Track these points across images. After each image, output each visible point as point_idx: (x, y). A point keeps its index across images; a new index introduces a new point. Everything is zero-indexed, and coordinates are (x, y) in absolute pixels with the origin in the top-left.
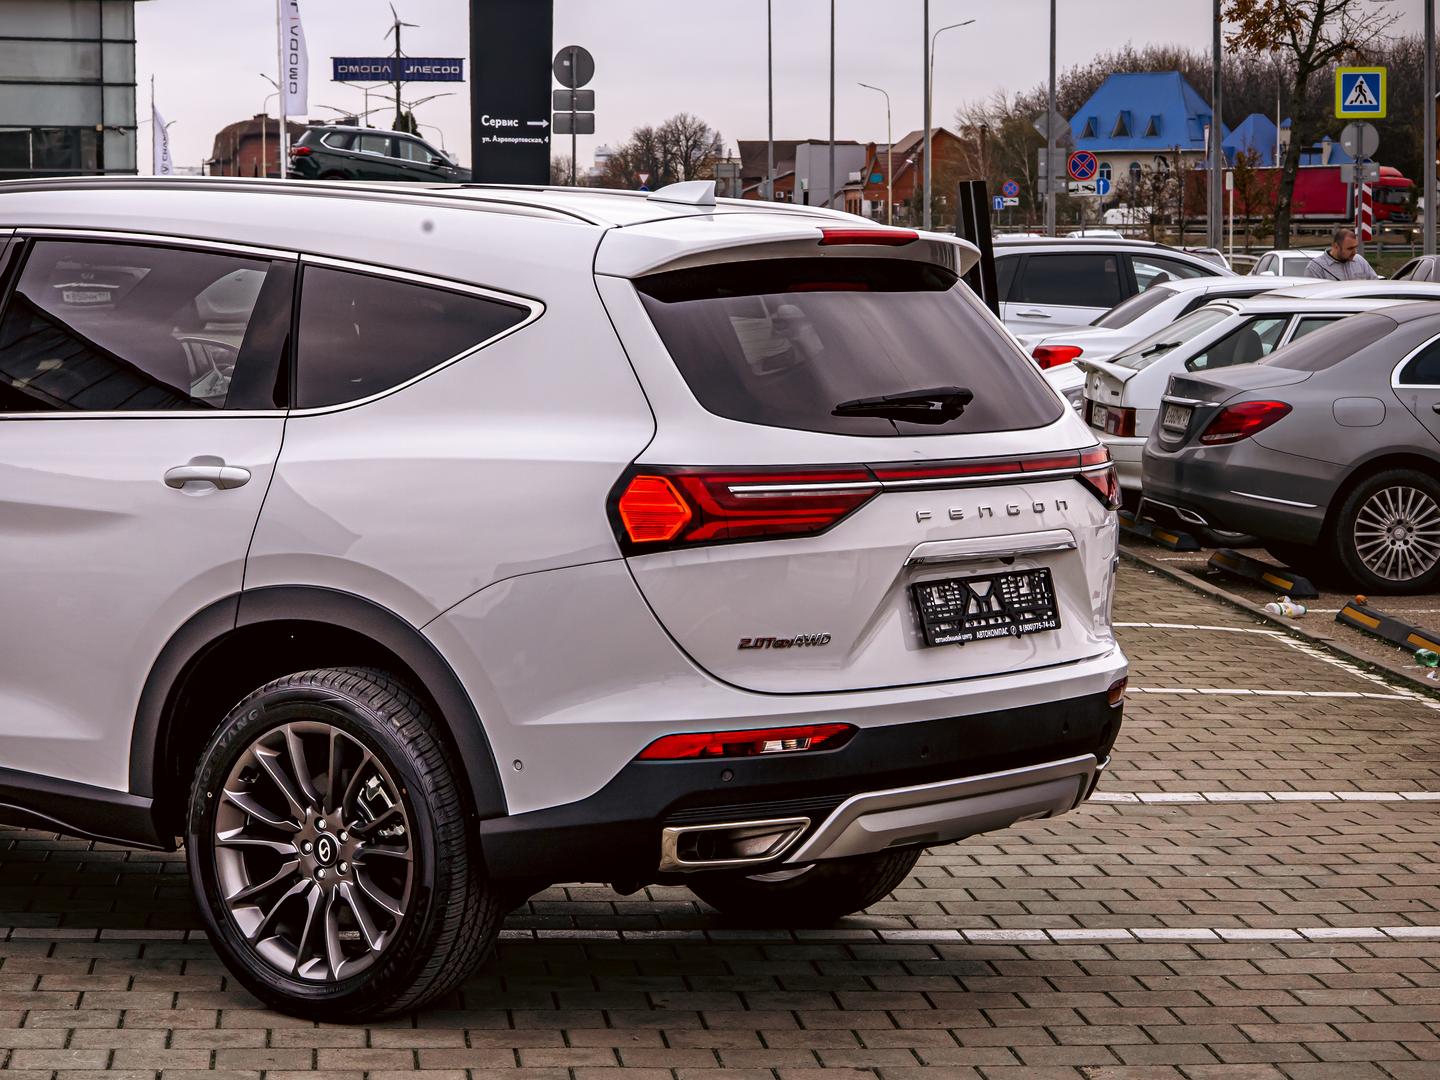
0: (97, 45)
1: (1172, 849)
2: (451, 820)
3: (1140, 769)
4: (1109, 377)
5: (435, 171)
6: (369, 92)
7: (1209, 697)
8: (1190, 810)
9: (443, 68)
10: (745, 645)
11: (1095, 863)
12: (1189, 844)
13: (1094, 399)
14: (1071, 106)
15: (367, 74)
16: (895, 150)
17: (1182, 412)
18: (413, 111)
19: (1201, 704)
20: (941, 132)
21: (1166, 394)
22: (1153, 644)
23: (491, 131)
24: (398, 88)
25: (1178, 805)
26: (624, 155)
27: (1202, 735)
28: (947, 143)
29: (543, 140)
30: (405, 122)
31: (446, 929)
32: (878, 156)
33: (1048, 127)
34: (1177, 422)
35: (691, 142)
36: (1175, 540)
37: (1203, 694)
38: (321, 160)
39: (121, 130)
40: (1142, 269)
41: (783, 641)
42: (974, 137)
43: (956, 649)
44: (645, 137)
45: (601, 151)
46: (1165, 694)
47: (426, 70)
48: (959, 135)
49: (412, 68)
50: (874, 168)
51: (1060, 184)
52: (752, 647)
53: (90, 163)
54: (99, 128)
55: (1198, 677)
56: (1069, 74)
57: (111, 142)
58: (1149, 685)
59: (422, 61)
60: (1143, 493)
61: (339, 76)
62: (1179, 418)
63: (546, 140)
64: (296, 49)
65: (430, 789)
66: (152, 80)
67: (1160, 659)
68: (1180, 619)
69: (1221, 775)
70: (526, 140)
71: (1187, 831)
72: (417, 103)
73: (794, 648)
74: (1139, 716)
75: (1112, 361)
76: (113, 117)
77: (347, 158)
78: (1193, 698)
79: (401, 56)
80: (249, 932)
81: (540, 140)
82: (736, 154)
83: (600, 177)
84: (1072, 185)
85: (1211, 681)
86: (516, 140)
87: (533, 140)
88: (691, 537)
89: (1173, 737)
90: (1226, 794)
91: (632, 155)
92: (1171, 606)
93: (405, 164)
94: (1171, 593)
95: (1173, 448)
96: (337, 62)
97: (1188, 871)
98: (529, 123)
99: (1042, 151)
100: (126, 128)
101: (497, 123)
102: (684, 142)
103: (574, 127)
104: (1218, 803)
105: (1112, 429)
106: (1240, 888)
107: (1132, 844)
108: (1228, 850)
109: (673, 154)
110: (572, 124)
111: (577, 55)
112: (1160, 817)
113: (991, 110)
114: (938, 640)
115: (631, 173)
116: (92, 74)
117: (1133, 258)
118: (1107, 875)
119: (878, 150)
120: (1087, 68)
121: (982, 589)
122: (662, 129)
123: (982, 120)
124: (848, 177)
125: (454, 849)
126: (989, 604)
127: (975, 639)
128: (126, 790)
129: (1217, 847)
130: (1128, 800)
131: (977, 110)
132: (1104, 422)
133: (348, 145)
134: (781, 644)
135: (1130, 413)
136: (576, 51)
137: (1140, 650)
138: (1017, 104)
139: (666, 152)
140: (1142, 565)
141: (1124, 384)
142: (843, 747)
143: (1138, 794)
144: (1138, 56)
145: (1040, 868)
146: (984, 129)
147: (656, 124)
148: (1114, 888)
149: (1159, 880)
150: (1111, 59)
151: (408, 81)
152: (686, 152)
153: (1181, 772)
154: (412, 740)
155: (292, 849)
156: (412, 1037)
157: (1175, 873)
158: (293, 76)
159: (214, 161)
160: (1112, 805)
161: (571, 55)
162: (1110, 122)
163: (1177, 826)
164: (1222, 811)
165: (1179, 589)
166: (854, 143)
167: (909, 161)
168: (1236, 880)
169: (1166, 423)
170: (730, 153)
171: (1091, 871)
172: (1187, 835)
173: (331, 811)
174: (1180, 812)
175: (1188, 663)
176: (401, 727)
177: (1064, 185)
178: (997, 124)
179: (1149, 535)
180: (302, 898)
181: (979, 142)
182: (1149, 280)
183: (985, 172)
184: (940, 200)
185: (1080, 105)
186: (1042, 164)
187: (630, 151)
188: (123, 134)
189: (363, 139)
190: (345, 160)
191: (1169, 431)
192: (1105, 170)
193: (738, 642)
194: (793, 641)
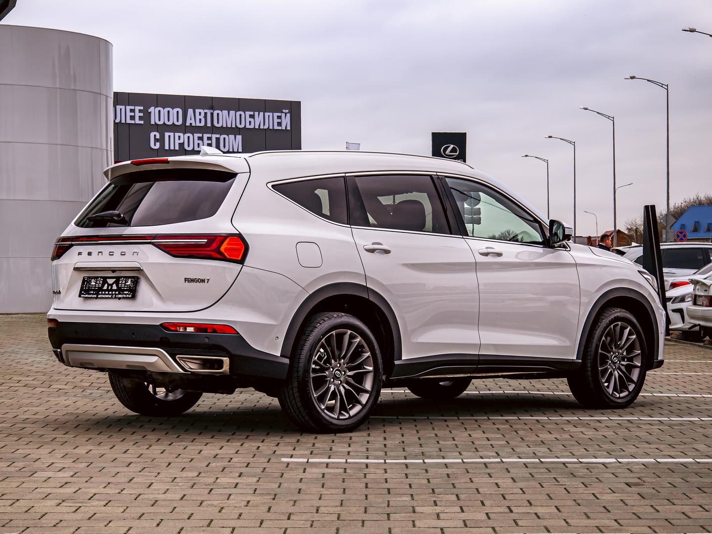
13: (697, 294)
20: (620, 231)
28: (622, 234)
33: (666, 221)
42: (633, 233)
48: (626, 232)
75: (704, 279)
99: (664, 231)
114: (82, 296)
119: (592, 239)
123: (635, 226)
127: (97, 298)
132: (701, 302)
141: (710, 286)
144: (702, 199)
146: (637, 229)
150: (690, 200)
162: (690, 226)
181: (635, 235)
186: (664, 236)
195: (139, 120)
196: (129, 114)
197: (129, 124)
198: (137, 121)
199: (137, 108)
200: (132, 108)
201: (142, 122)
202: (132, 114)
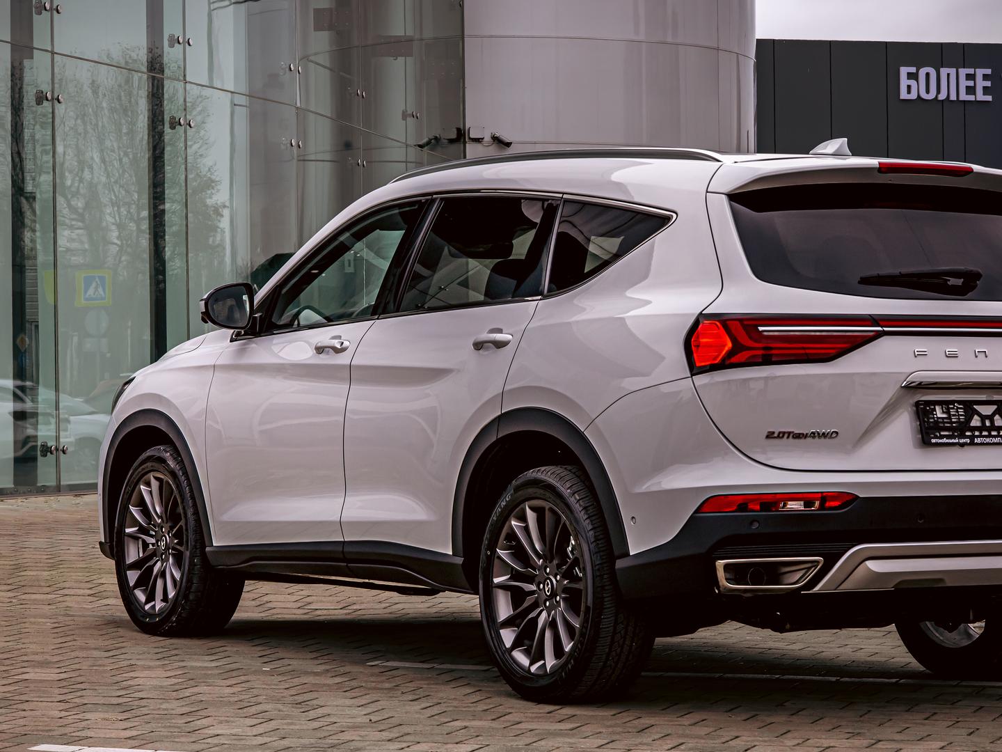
2: (604, 561)
10: (770, 436)
31: (601, 636)
41: (800, 434)
43: (957, 448)
52: (775, 437)
65: (592, 540)
73: (809, 440)
80: (508, 644)
88: (734, 360)
114: (934, 441)
121: (987, 410)
125: (605, 580)
126: (992, 422)
127: (972, 444)
128: (451, 554)
134: (798, 436)
142: (846, 510)
154: (585, 508)
155: (534, 588)
156: (593, 711)
173: (551, 562)
176: (579, 500)
180: (535, 619)
193: (766, 434)
194: (807, 434)
195: (984, 94)
196: (964, 84)
197: (964, 101)
198: (980, 96)
199: (980, 72)
200: (971, 71)
201: (989, 98)
202: (971, 83)
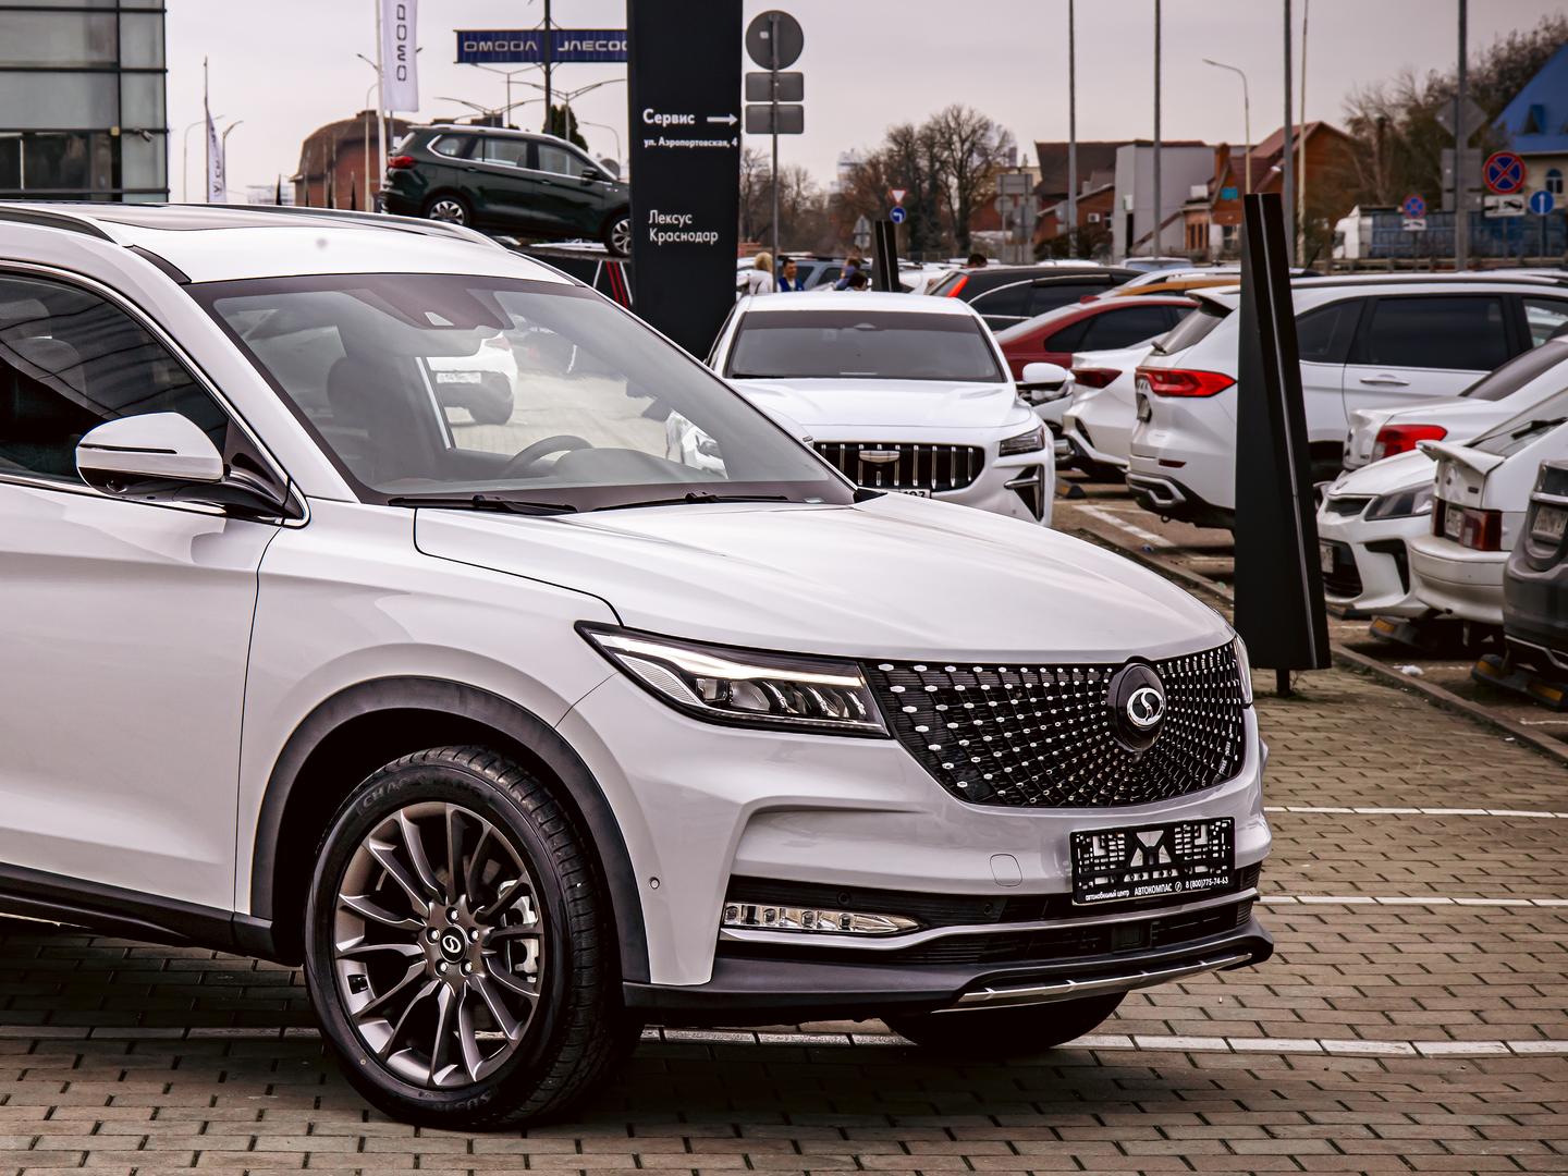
0: (113, 17)
1: (1445, 1118)
3: (1425, 1009)
4: (1465, 467)
5: (587, 188)
6: (511, 79)
7: (1545, 910)
8: (1487, 1066)
9: (611, 43)
11: (1329, 1136)
12: (1470, 1111)
13: (1447, 498)
14: (1507, 91)
15: (504, 52)
16: (1258, 154)
17: (1556, 515)
18: (571, 104)
19: (1532, 920)
20: (1322, 130)
21: (1536, 490)
22: (1488, 838)
23: (656, 131)
24: (548, 74)
25: (1471, 1059)
26: (874, 164)
27: (1524, 963)
28: (1330, 142)
29: (730, 142)
30: (559, 120)
32: (1233, 162)
33: (1456, 119)
34: (1549, 529)
35: (966, 146)
36: (1557, 696)
37: (1539, 906)
38: (429, 174)
39: (146, 134)
40: (1536, 316)
42: (1368, 134)
44: (903, 138)
45: (846, 158)
46: (1484, 906)
47: (587, 46)
48: (1347, 130)
49: (566, 44)
50: (1226, 179)
51: (1475, 199)
53: (103, 181)
54: (115, 131)
55: (1538, 883)
56: (1503, 45)
57: (131, 151)
58: (1466, 895)
59: (581, 35)
60: (1505, 630)
61: (465, 57)
62: (1552, 524)
63: (735, 142)
64: (403, 19)
66: (205, 65)
67: (1491, 860)
68: (1534, 804)
69: (1537, 1018)
70: (706, 143)
71: (1472, 1094)
72: (577, 94)
74: (1441, 938)
75: (1471, 446)
76: (135, 116)
77: (465, 170)
78: (1522, 912)
79: (552, 27)
81: (725, 143)
82: (1034, 162)
83: (840, 195)
84: (1490, 201)
85: (1555, 889)
86: (691, 144)
87: (715, 143)
89: (1483, 965)
90: (1540, 1043)
91: (886, 164)
92: (1526, 786)
93: (547, 179)
94: (1529, 768)
95: (1544, 565)
96: (463, 36)
97: (1457, 1147)
98: (711, 119)
99: (1447, 153)
100: (154, 131)
101: (665, 120)
102: (958, 145)
103: (776, 124)
104: (1525, 1056)
105: (1469, 539)
106: (1525, 1170)
107: (1389, 1111)
108: (1521, 1119)
109: (944, 163)
110: (772, 120)
111: (780, 23)
112: (1440, 1075)
113: (1392, 96)
115: (884, 189)
116: (106, 56)
117: (1525, 301)
118: (1342, 1152)
119: (1233, 153)
120: (1529, 37)
122: (928, 128)
123: (1379, 110)
124: (1189, 191)
129: (1507, 1116)
130: (1402, 1052)
131: (1373, 96)
132: (1459, 530)
133: (466, 152)
135: (1495, 517)
136: (778, 18)
137: (1465, 847)
138: (1430, 88)
139: (933, 158)
140: (1498, 730)
141: (1486, 477)
143: (1416, 1044)
145: (1248, 1144)
146: (1383, 123)
147: (919, 121)
148: (1347, 1171)
149: (1412, 1160)
151: (561, 61)
152: (961, 161)
153: (1481, 1014)
157: (1438, 1150)
158: (401, 55)
159: (300, 177)
160: (1376, 1059)
161: (772, 24)
163: (1461, 1087)
164: (1530, 1067)
165: (1544, 762)
166: (1199, 145)
167: (1276, 169)
168: (1521, 1161)
169: (1536, 531)
170: (1025, 160)
171: (1321, 1146)
172: (1472, 1099)
174: (1471, 1068)
175: (1529, 864)
177: (1478, 200)
178: (1401, 116)
179: (1524, 689)
181: (1374, 141)
182: (1551, 332)
183: (1383, 184)
184: (1320, 224)
185: (1520, 87)
186: (1448, 171)
187: (882, 158)
188: (148, 140)
189: (487, 143)
190: (461, 174)
191: (1541, 542)
192: (1555, 179)
